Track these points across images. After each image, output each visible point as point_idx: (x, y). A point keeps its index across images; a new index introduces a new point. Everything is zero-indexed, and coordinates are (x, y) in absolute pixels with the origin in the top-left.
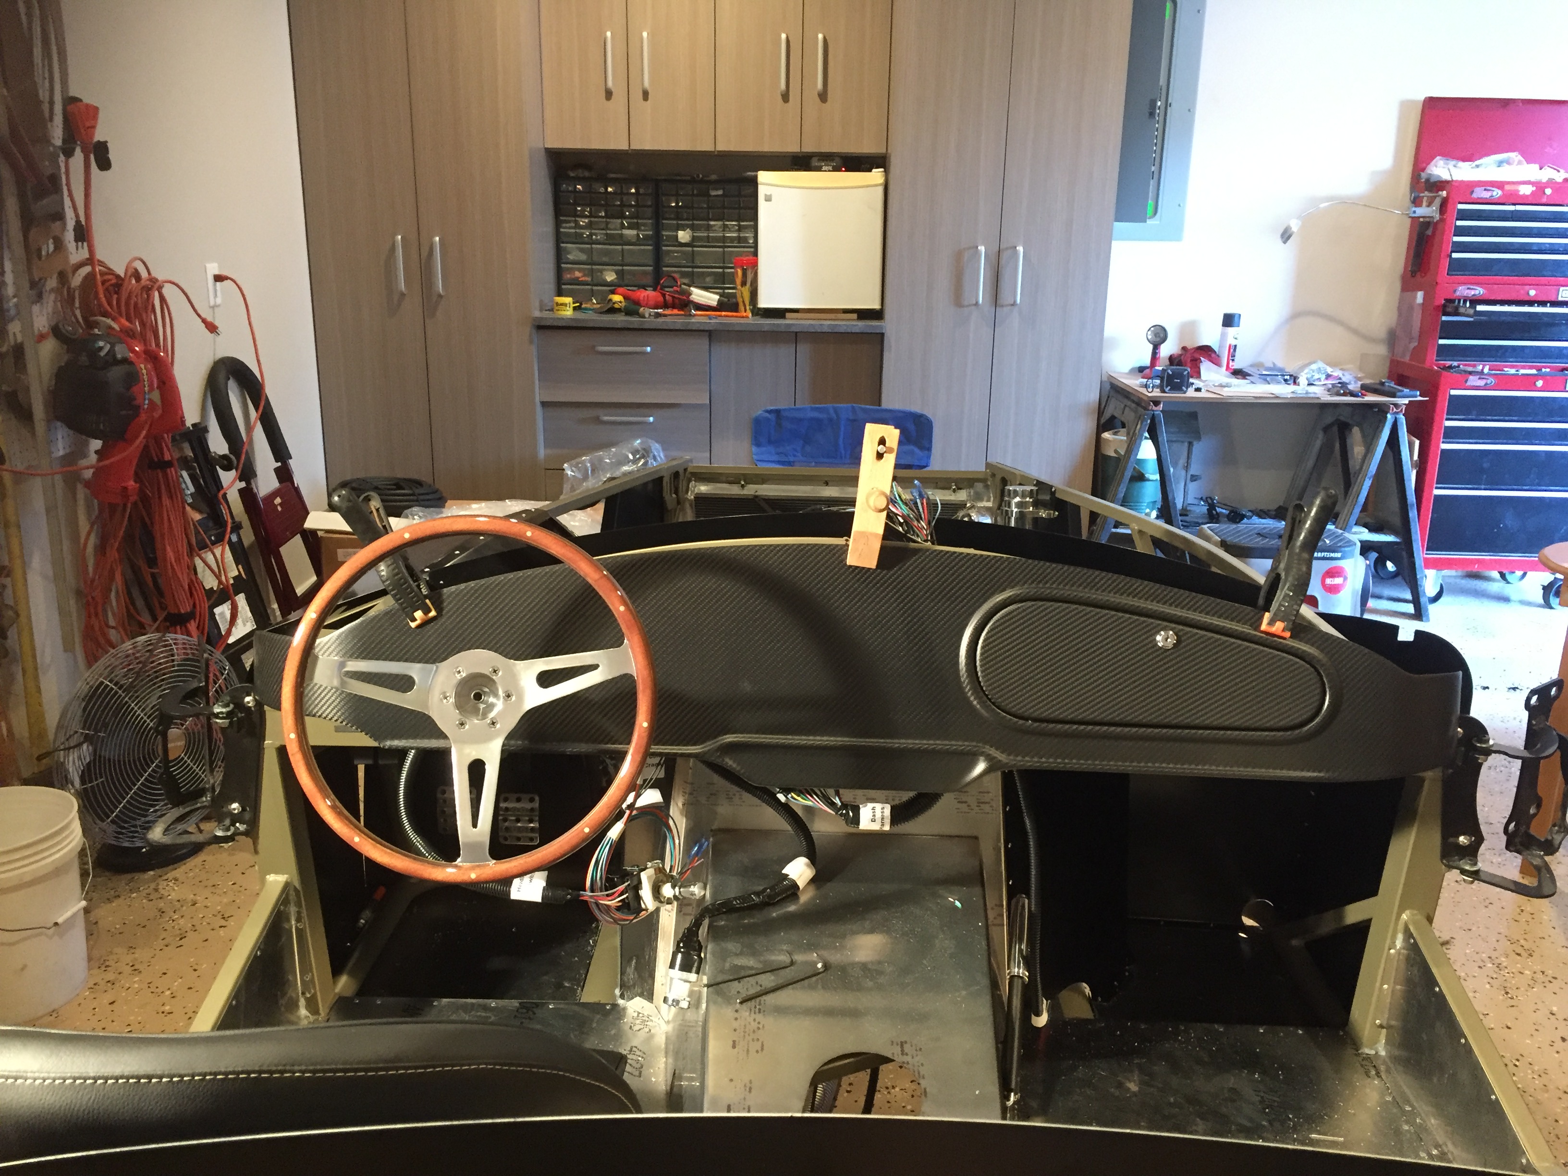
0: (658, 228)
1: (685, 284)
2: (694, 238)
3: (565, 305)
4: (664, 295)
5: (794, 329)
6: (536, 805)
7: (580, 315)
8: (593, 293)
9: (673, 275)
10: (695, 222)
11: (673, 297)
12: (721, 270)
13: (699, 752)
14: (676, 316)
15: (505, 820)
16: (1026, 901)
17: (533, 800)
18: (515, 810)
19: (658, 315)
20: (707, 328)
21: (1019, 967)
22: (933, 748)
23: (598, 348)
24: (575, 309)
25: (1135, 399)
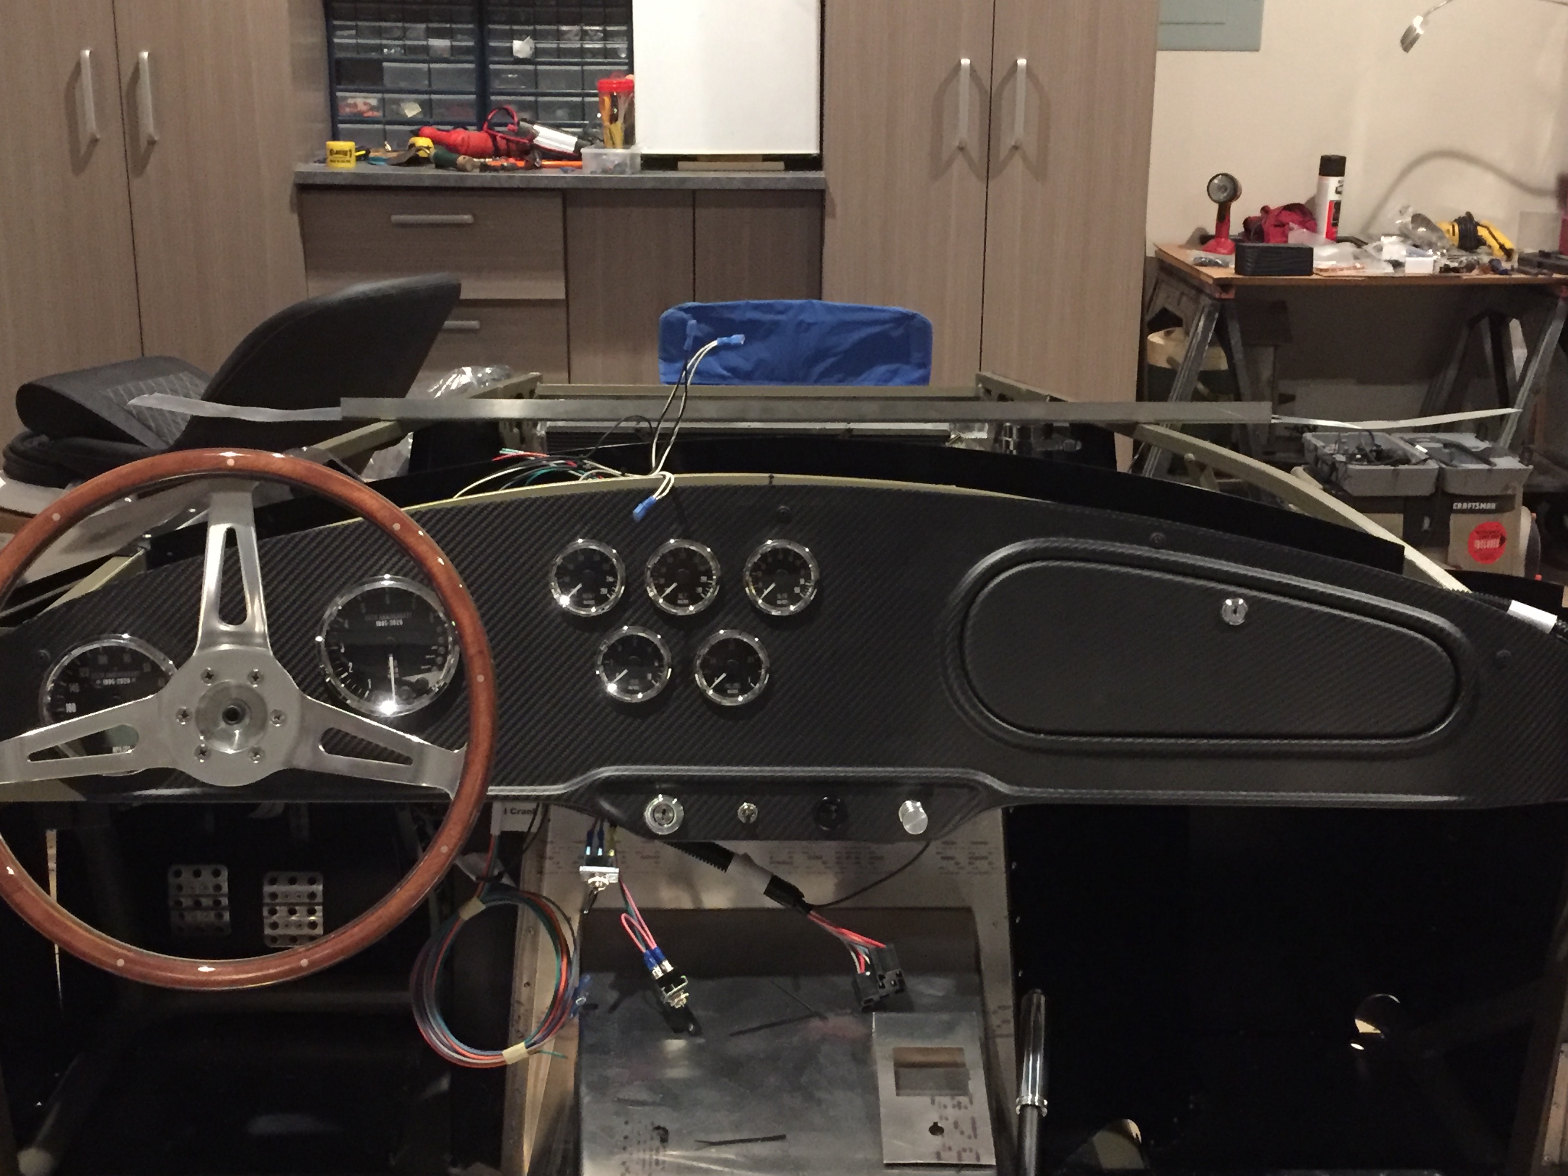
0: (482, 36)
1: (524, 120)
2: (537, 52)
3: (345, 153)
4: (494, 138)
5: (689, 186)
6: (319, 888)
7: (365, 168)
8: (385, 136)
9: (506, 106)
10: (538, 27)
11: (508, 140)
12: (579, 99)
13: (563, 794)
14: (513, 168)
15: (273, 912)
16: (1043, 999)
17: (312, 882)
18: (287, 896)
19: (485, 168)
20: (560, 185)
21: (1033, 1093)
22: (903, 777)
23: (395, 218)
24: (359, 158)
25: (1196, 283)
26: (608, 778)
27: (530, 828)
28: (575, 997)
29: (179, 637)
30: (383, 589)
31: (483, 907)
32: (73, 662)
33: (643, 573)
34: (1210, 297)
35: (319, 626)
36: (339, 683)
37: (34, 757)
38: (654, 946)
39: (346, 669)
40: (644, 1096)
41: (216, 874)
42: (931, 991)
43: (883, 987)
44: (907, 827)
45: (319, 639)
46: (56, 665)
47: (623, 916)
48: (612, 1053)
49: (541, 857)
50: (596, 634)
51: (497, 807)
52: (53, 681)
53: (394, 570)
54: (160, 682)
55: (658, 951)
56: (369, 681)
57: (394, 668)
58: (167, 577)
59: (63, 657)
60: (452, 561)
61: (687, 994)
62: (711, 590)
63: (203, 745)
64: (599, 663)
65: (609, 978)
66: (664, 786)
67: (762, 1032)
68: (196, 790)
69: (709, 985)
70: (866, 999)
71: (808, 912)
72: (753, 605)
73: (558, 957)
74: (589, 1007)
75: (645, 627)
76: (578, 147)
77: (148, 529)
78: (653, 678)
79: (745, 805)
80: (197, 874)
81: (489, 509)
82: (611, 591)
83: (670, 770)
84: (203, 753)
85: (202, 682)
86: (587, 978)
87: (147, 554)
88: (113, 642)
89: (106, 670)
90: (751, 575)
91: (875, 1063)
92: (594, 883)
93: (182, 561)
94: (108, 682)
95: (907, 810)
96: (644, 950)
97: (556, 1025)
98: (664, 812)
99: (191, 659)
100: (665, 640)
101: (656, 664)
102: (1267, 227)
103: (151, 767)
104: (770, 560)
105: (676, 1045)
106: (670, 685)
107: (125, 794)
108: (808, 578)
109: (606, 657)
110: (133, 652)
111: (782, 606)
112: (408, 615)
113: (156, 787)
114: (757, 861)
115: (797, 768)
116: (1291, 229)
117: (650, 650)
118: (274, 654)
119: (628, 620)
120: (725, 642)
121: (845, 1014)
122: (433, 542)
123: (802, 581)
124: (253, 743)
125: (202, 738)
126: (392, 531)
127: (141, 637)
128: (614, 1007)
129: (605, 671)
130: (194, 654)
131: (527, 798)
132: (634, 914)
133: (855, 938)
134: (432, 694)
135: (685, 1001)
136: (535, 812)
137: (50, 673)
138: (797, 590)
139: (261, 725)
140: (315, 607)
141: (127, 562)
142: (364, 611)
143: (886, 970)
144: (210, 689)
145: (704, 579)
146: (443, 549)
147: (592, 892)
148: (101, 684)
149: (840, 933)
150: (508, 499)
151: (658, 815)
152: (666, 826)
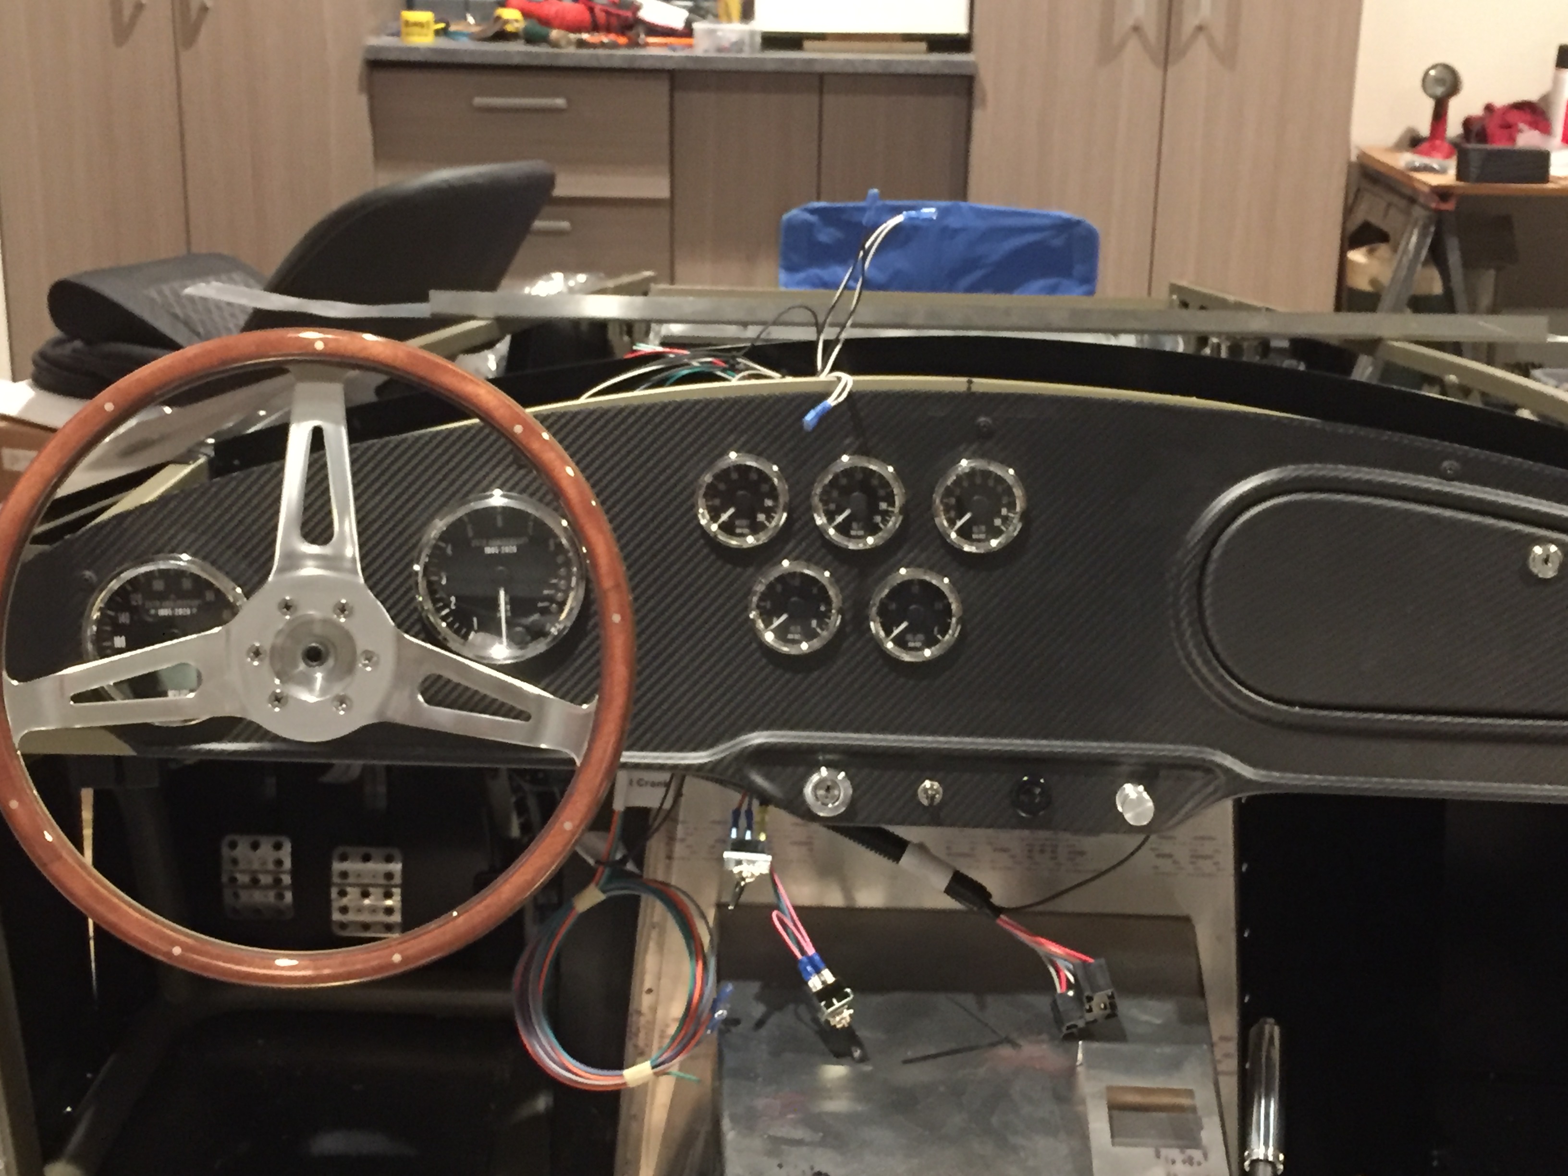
3: (422, 25)
4: (592, 10)
5: (818, 68)
6: (396, 867)
7: (444, 43)
8: (468, 7)
11: (608, 13)
13: (706, 764)
14: (614, 45)
15: (343, 894)
16: (1277, 1030)
17: (389, 859)
18: (359, 876)
19: (581, 44)
20: (669, 65)
21: (1266, 1144)
22: (1123, 755)
23: (479, 101)
24: (438, 33)
25: (1408, 192)
26: (760, 746)
27: (662, 804)
28: (714, 1009)
29: (250, 559)
30: (494, 509)
31: (602, 897)
32: (122, 588)
33: (809, 497)
34: (1425, 207)
35: (417, 550)
36: (439, 621)
37: (78, 698)
38: (811, 951)
39: (447, 605)
40: (799, 1133)
41: (278, 847)
42: (1145, 1017)
43: (1090, 1010)
44: (1128, 817)
45: (417, 568)
46: (101, 591)
47: (774, 914)
48: (760, 1079)
49: (671, 839)
50: (751, 570)
51: (622, 777)
52: (101, 609)
53: (509, 485)
54: (226, 614)
55: (817, 958)
56: (475, 620)
57: (506, 604)
58: (237, 486)
59: (111, 580)
60: (583, 471)
61: (851, 1011)
62: (893, 519)
63: (278, 691)
64: (754, 605)
65: (754, 987)
66: (829, 757)
67: (941, 1060)
68: (266, 746)
69: (876, 1000)
70: (1069, 1024)
71: (998, 916)
72: (943, 538)
73: (691, 959)
74: (731, 1022)
75: (810, 560)
76: (689, 23)
77: (212, 432)
78: (819, 625)
79: (927, 784)
80: (255, 846)
81: (624, 414)
82: (769, 518)
83: (836, 738)
84: (278, 699)
85: (279, 613)
86: (729, 987)
87: (211, 462)
88: (172, 564)
89: (162, 597)
90: (942, 502)
91: (1083, 1102)
92: (741, 872)
93: (255, 469)
94: (164, 612)
95: (1127, 796)
96: (799, 955)
97: (689, 1042)
98: (828, 789)
99: (266, 587)
100: (836, 578)
101: (823, 608)
102: (1492, 127)
103: (216, 715)
104: (965, 484)
105: (835, 1071)
106: (840, 634)
107: (181, 748)
108: (1011, 506)
109: (763, 597)
110: (196, 578)
111: (979, 541)
112: (523, 540)
113: (219, 740)
114: (933, 851)
115: (993, 741)
116: (1520, 131)
117: (815, 591)
118: (366, 581)
119: (790, 552)
120: (906, 585)
121: (1043, 1041)
122: (560, 447)
123: (1004, 511)
124: (338, 689)
125: (277, 681)
126: (514, 434)
127: (204, 558)
128: (760, 1024)
129: (761, 615)
130: (271, 578)
131: (662, 767)
132: (787, 912)
133: (1055, 949)
134: (549, 639)
135: (848, 1019)
136: (668, 785)
137: (96, 599)
138: (998, 522)
139: (348, 668)
140: (413, 528)
141: (186, 470)
142: (470, 533)
143: (1095, 989)
144: (289, 622)
145: (883, 506)
146: (572, 456)
147: (738, 884)
148: (157, 615)
149: (1036, 942)
150: (648, 402)
151: (821, 792)
152: (830, 806)
